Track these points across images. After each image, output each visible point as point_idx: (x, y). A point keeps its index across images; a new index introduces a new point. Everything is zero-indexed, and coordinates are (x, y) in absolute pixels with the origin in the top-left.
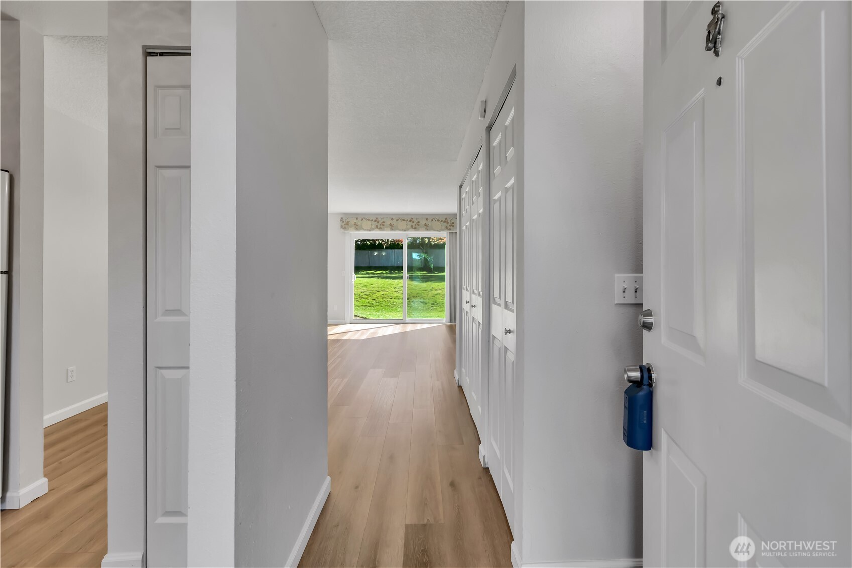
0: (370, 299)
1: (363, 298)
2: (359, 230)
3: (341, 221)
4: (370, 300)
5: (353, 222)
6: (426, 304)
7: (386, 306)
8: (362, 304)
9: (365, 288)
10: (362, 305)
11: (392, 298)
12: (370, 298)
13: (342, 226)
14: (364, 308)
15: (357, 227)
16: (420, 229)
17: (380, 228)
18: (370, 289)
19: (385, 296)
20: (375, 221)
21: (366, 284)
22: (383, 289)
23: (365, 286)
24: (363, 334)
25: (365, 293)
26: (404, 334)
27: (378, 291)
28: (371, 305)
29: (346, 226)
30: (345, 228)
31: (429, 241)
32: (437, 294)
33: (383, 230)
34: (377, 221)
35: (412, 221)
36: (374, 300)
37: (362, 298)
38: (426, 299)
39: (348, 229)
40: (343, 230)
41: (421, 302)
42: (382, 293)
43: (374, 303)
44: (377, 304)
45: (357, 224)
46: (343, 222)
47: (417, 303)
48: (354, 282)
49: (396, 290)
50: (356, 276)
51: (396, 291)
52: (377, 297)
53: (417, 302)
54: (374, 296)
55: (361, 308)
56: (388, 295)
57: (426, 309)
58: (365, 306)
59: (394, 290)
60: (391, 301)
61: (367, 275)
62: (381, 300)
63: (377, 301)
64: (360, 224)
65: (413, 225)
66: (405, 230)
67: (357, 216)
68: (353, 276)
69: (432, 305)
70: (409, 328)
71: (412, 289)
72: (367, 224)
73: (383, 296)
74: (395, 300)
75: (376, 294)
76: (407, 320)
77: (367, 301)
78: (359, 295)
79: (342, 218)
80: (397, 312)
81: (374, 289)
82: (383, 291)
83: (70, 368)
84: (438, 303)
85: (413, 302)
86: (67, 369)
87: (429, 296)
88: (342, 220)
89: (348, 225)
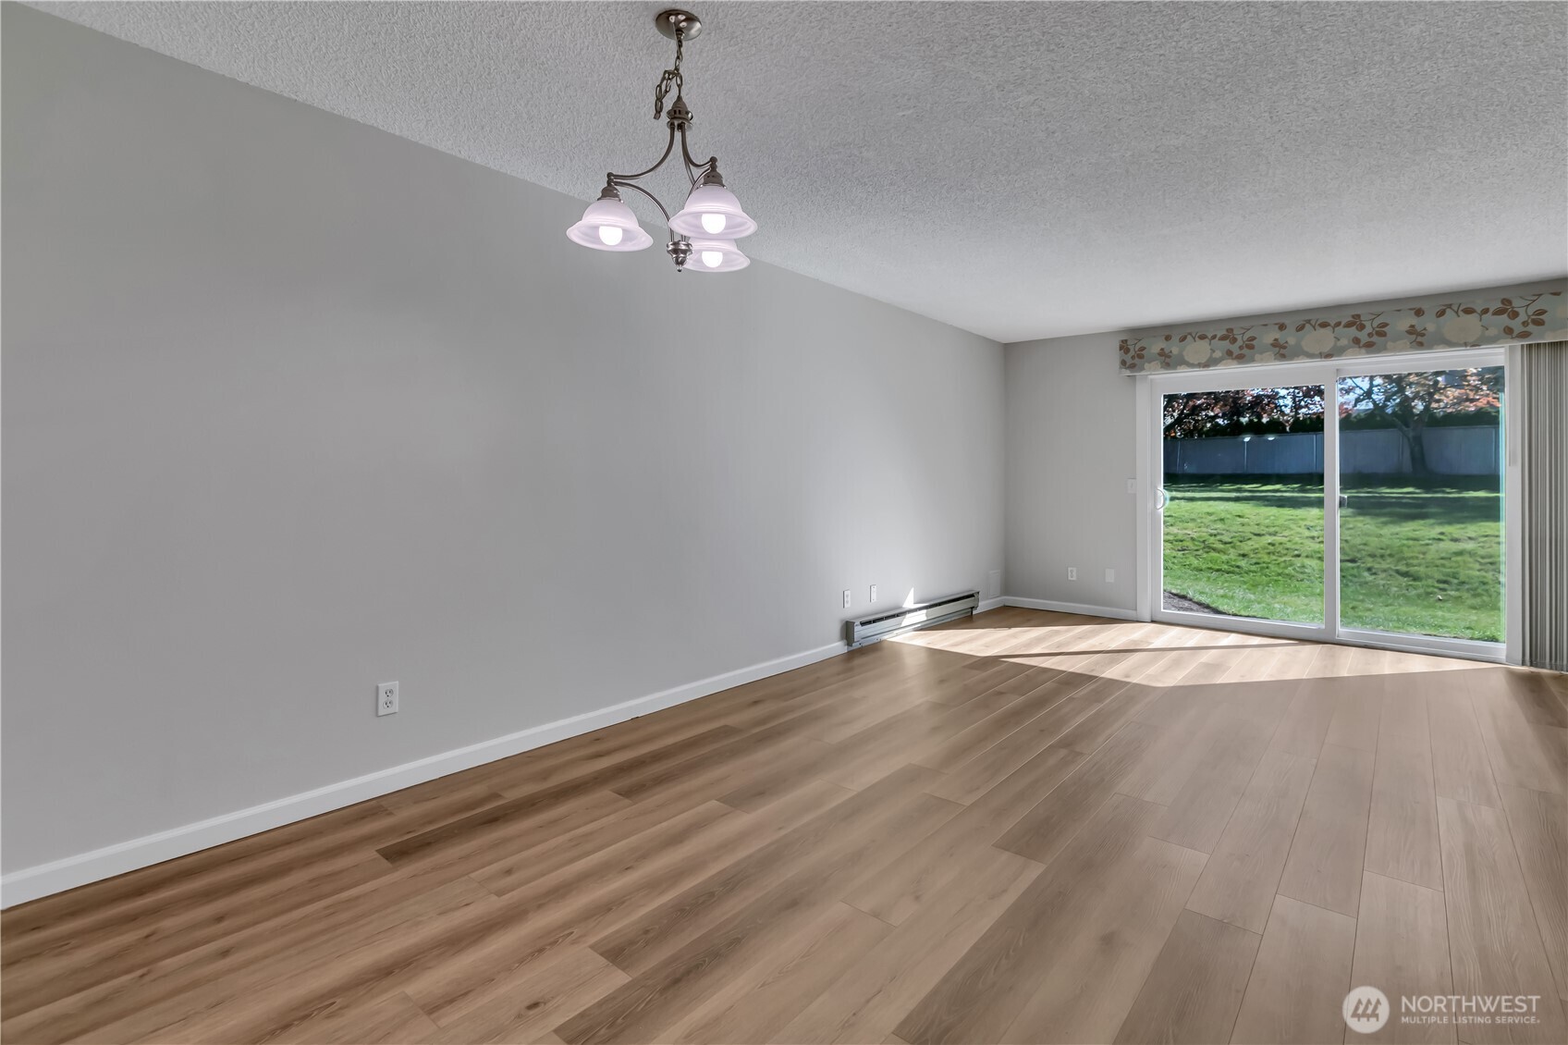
0: (1233, 554)
1: (1214, 550)
2: (1175, 368)
3: (1121, 348)
4: (1232, 556)
5: (1155, 347)
6: (1416, 578)
7: (1279, 575)
8: (1210, 565)
9: (1219, 525)
10: (1210, 568)
11: (1298, 556)
12: (1232, 550)
13: (1123, 363)
14: (1214, 575)
15: (1168, 361)
16: (1390, 344)
17: (1241, 358)
18: (1234, 528)
19: (1279, 548)
20: (1223, 338)
21: (1223, 515)
22: (1272, 530)
23: (1222, 520)
24: (1177, 664)
25: (1218, 537)
26: (1327, 686)
27: (1259, 535)
28: (1234, 570)
29: (1137, 361)
30: (1132, 367)
31: (1427, 408)
32: (1460, 553)
33: (1252, 360)
34: (1229, 336)
35: (1356, 322)
36: (1244, 555)
37: (1209, 548)
38: (1419, 565)
39: (1142, 369)
40: (1128, 373)
41: (1398, 572)
42: (1270, 539)
43: (1243, 563)
44: (1253, 568)
45: (1167, 351)
46: (1127, 351)
47: (1383, 575)
48: (1162, 510)
49: (1315, 534)
50: (1168, 495)
51: (1313, 538)
52: (1255, 551)
53: (1385, 571)
54: (1246, 547)
55: (1206, 574)
56: (1289, 545)
57: (1419, 596)
58: (1218, 570)
59: (1307, 533)
60: (1298, 562)
61: (1234, 495)
62: (1266, 559)
63: (1254, 561)
64: (1175, 351)
65: (1363, 336)
66: (1328, 356)
67: (1168, 331)
68: (1160, 494)
69: (1441, 586)
70: (1350, 664)
71: (1366, 534)
72: (1199, 349)
73: (1272, 549)
74: (1308, 562)
75: (1250, 543)
76: (1342, 631)
77: (1224, 557)
78: (1204, 542)
79: (1124, 342)
80: (1313, 594)
81: (1247, 529)
82: (1275, 534)
83: (383, 686)
84: (1462, 578)
85: (1369, 569)
86: (377, 688)
87: (1429, 557)
88: (1124, 347)
89: (1141, 357)
